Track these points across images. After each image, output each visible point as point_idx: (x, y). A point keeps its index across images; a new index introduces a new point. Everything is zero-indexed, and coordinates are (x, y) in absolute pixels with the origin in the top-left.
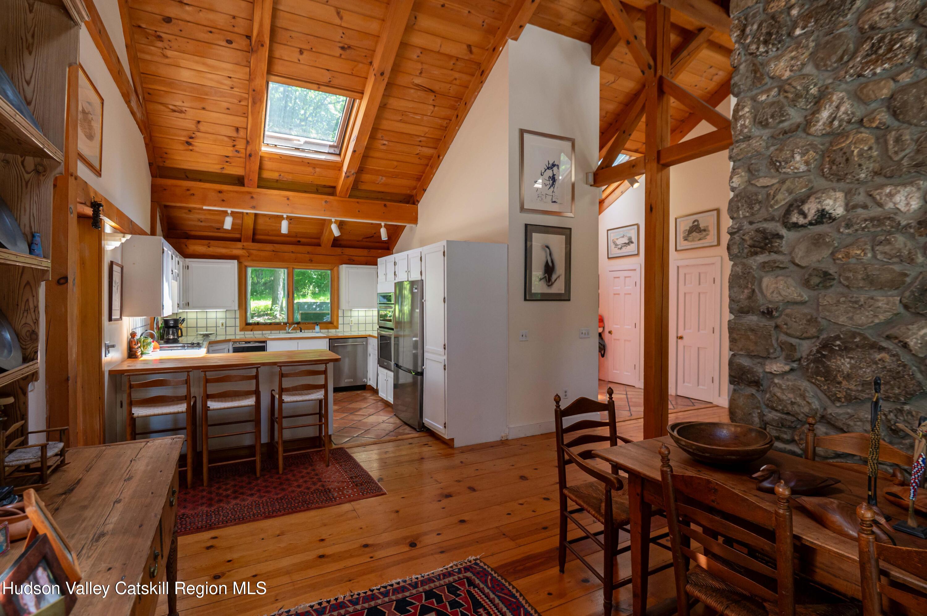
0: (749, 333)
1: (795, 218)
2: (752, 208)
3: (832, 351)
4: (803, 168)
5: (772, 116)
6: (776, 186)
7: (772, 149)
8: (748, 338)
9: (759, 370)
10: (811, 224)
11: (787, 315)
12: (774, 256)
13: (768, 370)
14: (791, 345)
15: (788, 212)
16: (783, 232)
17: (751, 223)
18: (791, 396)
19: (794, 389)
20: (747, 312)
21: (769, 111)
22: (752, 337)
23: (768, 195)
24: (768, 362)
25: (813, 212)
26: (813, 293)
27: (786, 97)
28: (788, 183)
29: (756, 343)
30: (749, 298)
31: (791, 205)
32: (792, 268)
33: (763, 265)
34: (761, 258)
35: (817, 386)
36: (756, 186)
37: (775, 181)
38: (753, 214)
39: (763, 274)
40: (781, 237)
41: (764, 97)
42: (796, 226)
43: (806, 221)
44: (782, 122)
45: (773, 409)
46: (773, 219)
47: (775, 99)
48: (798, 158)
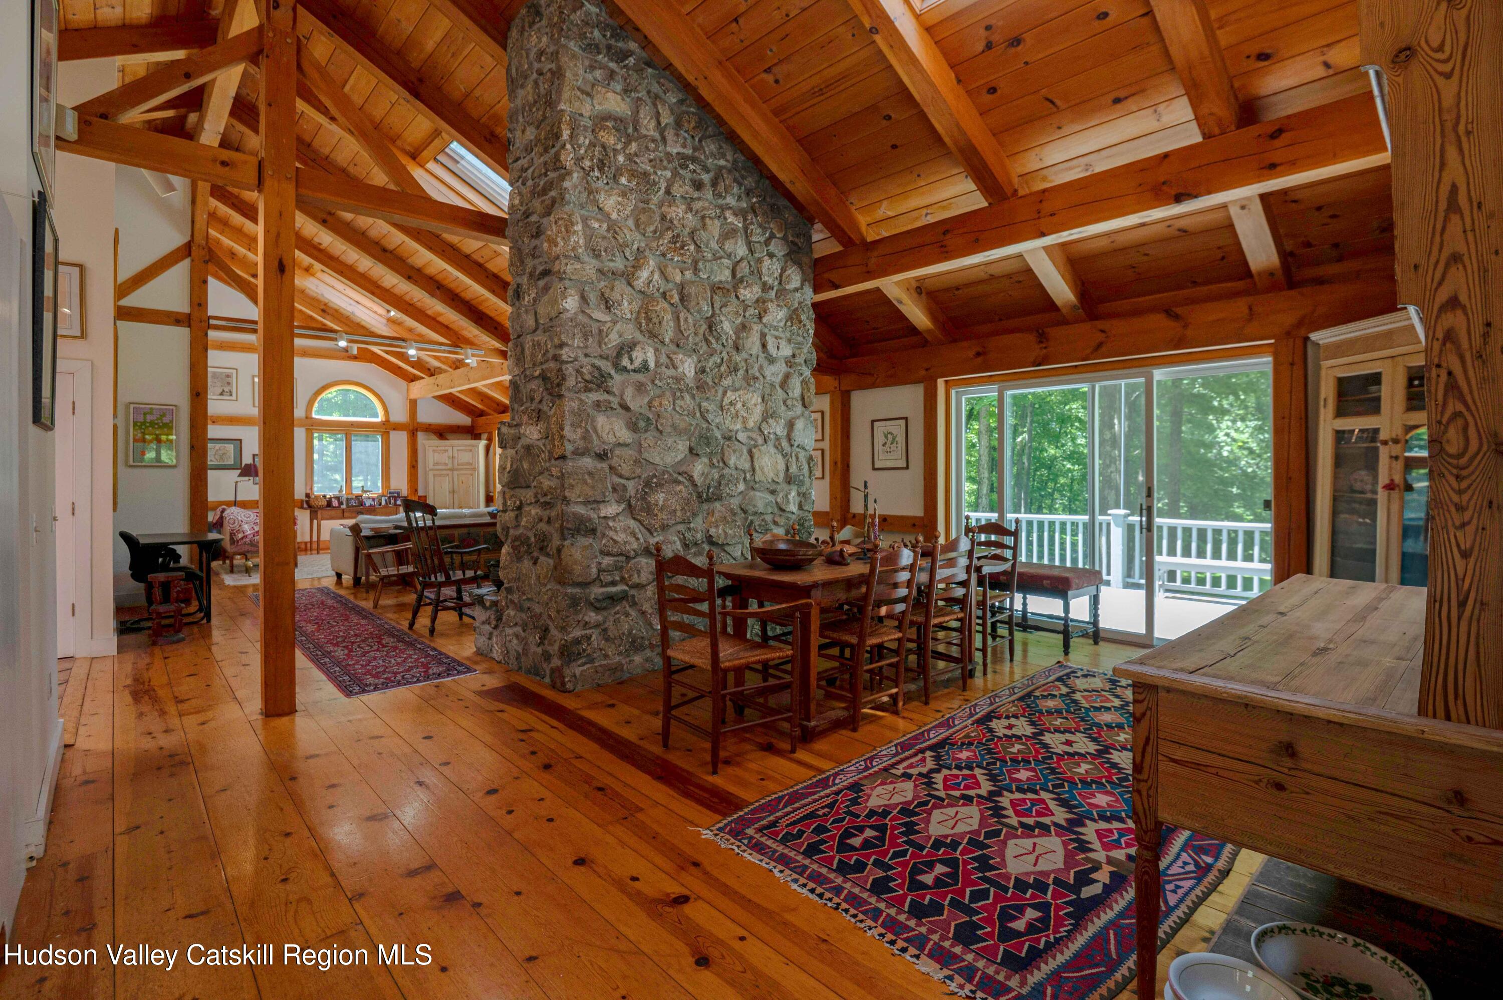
0: (587, 477)
1: (625, 362)
2: (587, 339)
3: (651, 488)
4: (628, 316)
5: (605, 251)
6: (609, 325)
7: (603, 284)
8: (586, 484)
9: (594, 515)
10: (634, 371)
11: (618, 457)
12: (606, 396)
13: (602, 515)
14: (624, 485)
15: (619, 355)
16: (613, 372)
17: (586, 355)
18: (623, 536)
19: (626, 529)
20: (583, 454)
21: (604, 244)
22: (589, 481)
23: (600, 331)
24: (602, 506)
25: (639, 360)
26: (636, 436)
27: (615, 238)
28: (618, 326)
29: (593, 487)
30: (584, 438)
31: (622, 349)
32: (620, 410)
33: (598, 405)
34: (595, 396)
35: (639, 521)
36: (591, 317)
37: (607, 318)
38: (586, 347)
39: (595, 413)
40: (612, 378)
41: (596, 225)
42: (625, 369)
43: (632, 367)
44: (612, 260)
45: (608, 554)
46: (606, 358)
47: (605, 234)
48: (626, 304)
